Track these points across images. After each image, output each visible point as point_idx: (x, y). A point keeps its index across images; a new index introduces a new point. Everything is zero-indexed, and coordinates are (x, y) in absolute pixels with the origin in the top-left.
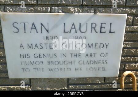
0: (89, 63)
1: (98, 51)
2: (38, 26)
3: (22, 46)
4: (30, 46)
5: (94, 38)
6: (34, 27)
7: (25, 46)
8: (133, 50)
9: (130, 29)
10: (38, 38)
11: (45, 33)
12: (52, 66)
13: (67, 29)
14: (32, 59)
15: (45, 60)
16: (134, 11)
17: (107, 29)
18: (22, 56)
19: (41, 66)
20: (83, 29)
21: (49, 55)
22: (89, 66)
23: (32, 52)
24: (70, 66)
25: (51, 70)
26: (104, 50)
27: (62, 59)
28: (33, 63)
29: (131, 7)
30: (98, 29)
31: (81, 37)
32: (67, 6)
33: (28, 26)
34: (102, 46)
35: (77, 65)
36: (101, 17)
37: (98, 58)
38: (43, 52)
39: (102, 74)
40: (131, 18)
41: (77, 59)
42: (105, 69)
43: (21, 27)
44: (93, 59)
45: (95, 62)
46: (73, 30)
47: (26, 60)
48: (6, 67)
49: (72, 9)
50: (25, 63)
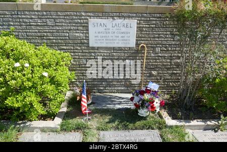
0: (122, 40)
1: (126, 35)
2: (102, 25)
3: (96, 33)
4: (99, 33)
5: (124, 29)
6: (101, 25)
7: (97, 32)
8: (140, 35)
9: (138, 26)
10: (102, 29)
11: (105, 28)
12: (107, 41)
13: (113, 26)
14: (99, 38)
15: (104, 39)
16: (139, 19)
17: (129, 26)
18: (96, 37)
19: (102, 41)
20: (120, 26)
21: (106, 37)
22: (122, 42)
23: (99, 35)
24: (115, 41)
25: (107, 43)
26: (128, 35)
27: (111, 38)
28: (99, 40)
29: (138, 17)
30: (125, 26)
31: (119, 29)
32: (113, 17)
33: (99, 24)
34: (127, 33)
35: (117, 41)
36: (127, 21)
37: (126, 38)
38: (104, 35)
39: (128, 46)
40: (138, 22)
41: (117, 39)
42: (129, 43)
43: (96, 24)
44: (124, 38)
45: (124, 40)
46: (116, 27)
47: (97, 38)
48: (88, 42)
49: (115, 18)
50: (96, 40)
